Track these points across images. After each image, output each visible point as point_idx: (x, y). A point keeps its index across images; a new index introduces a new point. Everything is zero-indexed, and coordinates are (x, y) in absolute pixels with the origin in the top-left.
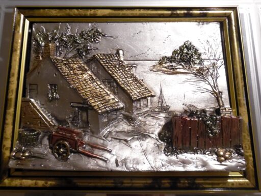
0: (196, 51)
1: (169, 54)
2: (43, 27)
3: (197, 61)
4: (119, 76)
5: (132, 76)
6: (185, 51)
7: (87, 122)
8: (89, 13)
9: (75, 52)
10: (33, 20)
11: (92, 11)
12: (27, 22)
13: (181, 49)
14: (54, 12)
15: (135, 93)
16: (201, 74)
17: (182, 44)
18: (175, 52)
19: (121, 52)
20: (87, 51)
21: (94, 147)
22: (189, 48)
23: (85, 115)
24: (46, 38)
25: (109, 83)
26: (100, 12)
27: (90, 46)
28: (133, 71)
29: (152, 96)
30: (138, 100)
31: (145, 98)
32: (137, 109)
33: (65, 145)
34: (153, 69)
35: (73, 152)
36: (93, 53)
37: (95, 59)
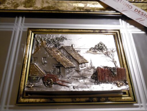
0: (104, 46)
1: (94, 47)
2: (40, 36)
3: (105, 49)
4: (73, 54)
5: (79, 54)
6: (100, 45)
7: (60, 72)
8: (59, 31)
9: (54, 45)
10: (35, 33)
11: (61, 30)
12: (33, 34)
14: (45, 30)
15: (80, 61)
16: (107, 54)
17: (99, 43)
18: (96, 46)
19: (73, 45)
20: (59, 45)
21: (63, 82)
22: (101, 44)
23: (58, 70)
24: (41, 40)
25: (69, 57)
26: (64, 31)
27: (61, 43)
28: (79, 53)
29: (87, 62)
30: (82, 64)
31: (84, 63)
32: (81, 67)
33: (51, 81)
34: (87, 52)
35: (54, 84)
36: (61, 46)
37: (62, 48)
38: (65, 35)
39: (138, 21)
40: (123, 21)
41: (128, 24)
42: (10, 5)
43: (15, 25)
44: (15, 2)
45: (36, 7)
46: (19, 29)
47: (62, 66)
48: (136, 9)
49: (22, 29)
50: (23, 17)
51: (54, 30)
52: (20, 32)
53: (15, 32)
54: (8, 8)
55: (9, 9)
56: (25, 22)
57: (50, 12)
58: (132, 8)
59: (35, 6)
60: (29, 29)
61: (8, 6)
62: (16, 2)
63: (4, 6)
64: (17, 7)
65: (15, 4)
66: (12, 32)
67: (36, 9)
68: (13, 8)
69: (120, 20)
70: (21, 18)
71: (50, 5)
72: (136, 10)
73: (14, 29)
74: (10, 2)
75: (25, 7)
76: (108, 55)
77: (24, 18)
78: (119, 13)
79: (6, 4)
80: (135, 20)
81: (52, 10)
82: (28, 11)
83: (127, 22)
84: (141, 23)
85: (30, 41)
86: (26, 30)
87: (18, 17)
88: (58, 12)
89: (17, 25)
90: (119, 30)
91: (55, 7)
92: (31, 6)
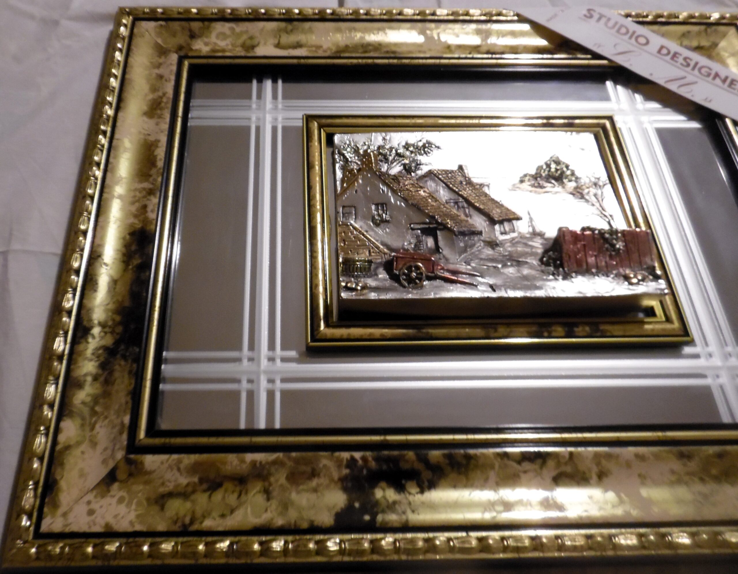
0: (567, 167)
1: (533, 172)
2: (346, 137)
3: (572, 178)
4: (469, 194)
5: (486, 195)
6: (553, 166)
9: (400, 167)
10: (330, 130)
12: (324, 135)
13: (547, 165)
15: (496, 214)
16: (579, 193)
17: (547, 159)
18: (540, 168)
19: (465, 168)
20: (418, 165)
22: (558, 162)
24: (355, 152)
27: (421, 159)
28: (486, 190)
29: (518, 219)
30: (501, 222)
31: (509, 220)
32: (502, 233)
33: (418, 269)
34: (514, 188)
35: (429, 278)
36: (424, 169)
37: (430, 174)
38: (431, 136)
39: (673, 87)
40: (619, 87)
41: (638, 97)
42: (228, 42)
43: (254, 106)
44: (242, 33)
45: (318, 47)
46: (269, 118)
47: (444, 226)
48: (662, 47)
49: (280, 119)
50: (275, 81)
51: (393, 120)
52: (274, 130)
53: (258, 129)
54: (224, 51)
55: (228, 53)
56: (287, 97)
57: (370, 61)
58: (648, 42)
60: (309, 118)
61: (222, 44)
62: (246, 33)
63: (206, 44)
64: (254, 47)
65: (245, 37)
66: (247, 129)
67: (320, 53)
68: (240, 51)
69: (609, 84)
70: (268, 84)
72: (664, 51)
73: (254, 119)
74: (227, 32)
75: (278, 46)
76: (582, 197)
77: (280, 83)
79: (213, 39)
80: (661, 82)
81: (372, 54)
82: (295, 61)
83: (636, 90)
84: (684, 93)
86: (299, 123)
87: (260, 81)
88: (395, 61)
89: (261, 108)
90: (610, 118)
92: (298, 46)
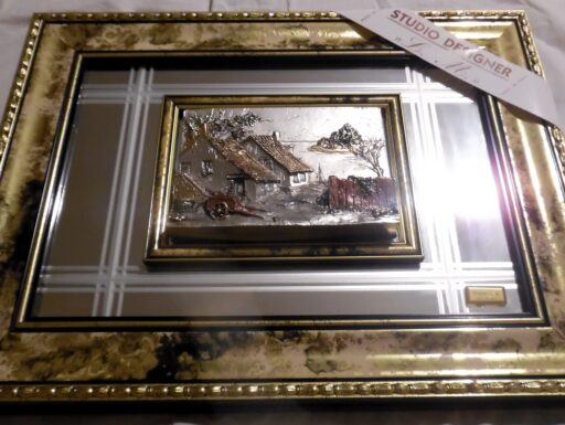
0: (356, 133)
1: (328, 136)
2: (194, 113)
3: (357, 142)
4: (276, 153)
5: (289, 154)
6: (345, 132)
7: (244, 191)
8: (243, 100)
9: (229, 134)
10: (182, 107)
11: (247, 99)
12: (177, 110)
13: (341, 132)
14: (206, 100)
15: (292, 167)
16: (361, 154)
17: (341, 126)
18: (334, 134)
19: (277, 134)
20: (243, 133)
21: (250, 209)
22: (348, 131)
23: (240, 188)
24: (198, 123)
25: (265, 160)
26: (254, 100)
27: (245, 128)
28: (291, 151)
29: (310, 172)
30: (295, 174)
31: (303, 173)
32: (294, 182)
33: (223, 205)
34: (312, 149)
35: (231, 213)
36: (248, 135)
37: (251, 140)
38: (256, 111)
39: (451, 71)
40: (414, 72)
41: (428, 79)
42: (115, 39)
43: (130, 89)
44: (126, 32)
45: (183, 43)
46: (139, 99)
47: (249, 177)
48: (448, 40)
49: (148, 98)
50: (148, 69)
51: (230, 99)
52: (143, 106)
53: (131, 106)
54: (110, 46)
55: (113, 49)
56: (155, 81)
57: (220, 54)
58: (438, 36)
59: (180, 39)
60: (167, 98)
61: (110, 41)
62: (130, 31)
63: (98, 41)
64: (133, 43)
65: (127, 36)
66: (122, 106)
67: (184, 47)
68: (122, 47)
69: (407, 69)
70: (143, 72)
71: (219, 36)
72: (450, 43)
73: (128, 99)
74: (115, 32)
75: (153, 42)
76: (362, 156)
77: (152, 71)
78: (403, 52)
79: (104, 37)
80: (442, 68)
81: (223, 48)
82: (163, 54)
83: (425, 74)
84: (459, 75)
85: (169, 125)
86: (160, 101)
87: (137, 69)
88: (239, 54)
89: (135, 90)
90: (397, 96)
91: (231, 40)
92: (168, 41)
